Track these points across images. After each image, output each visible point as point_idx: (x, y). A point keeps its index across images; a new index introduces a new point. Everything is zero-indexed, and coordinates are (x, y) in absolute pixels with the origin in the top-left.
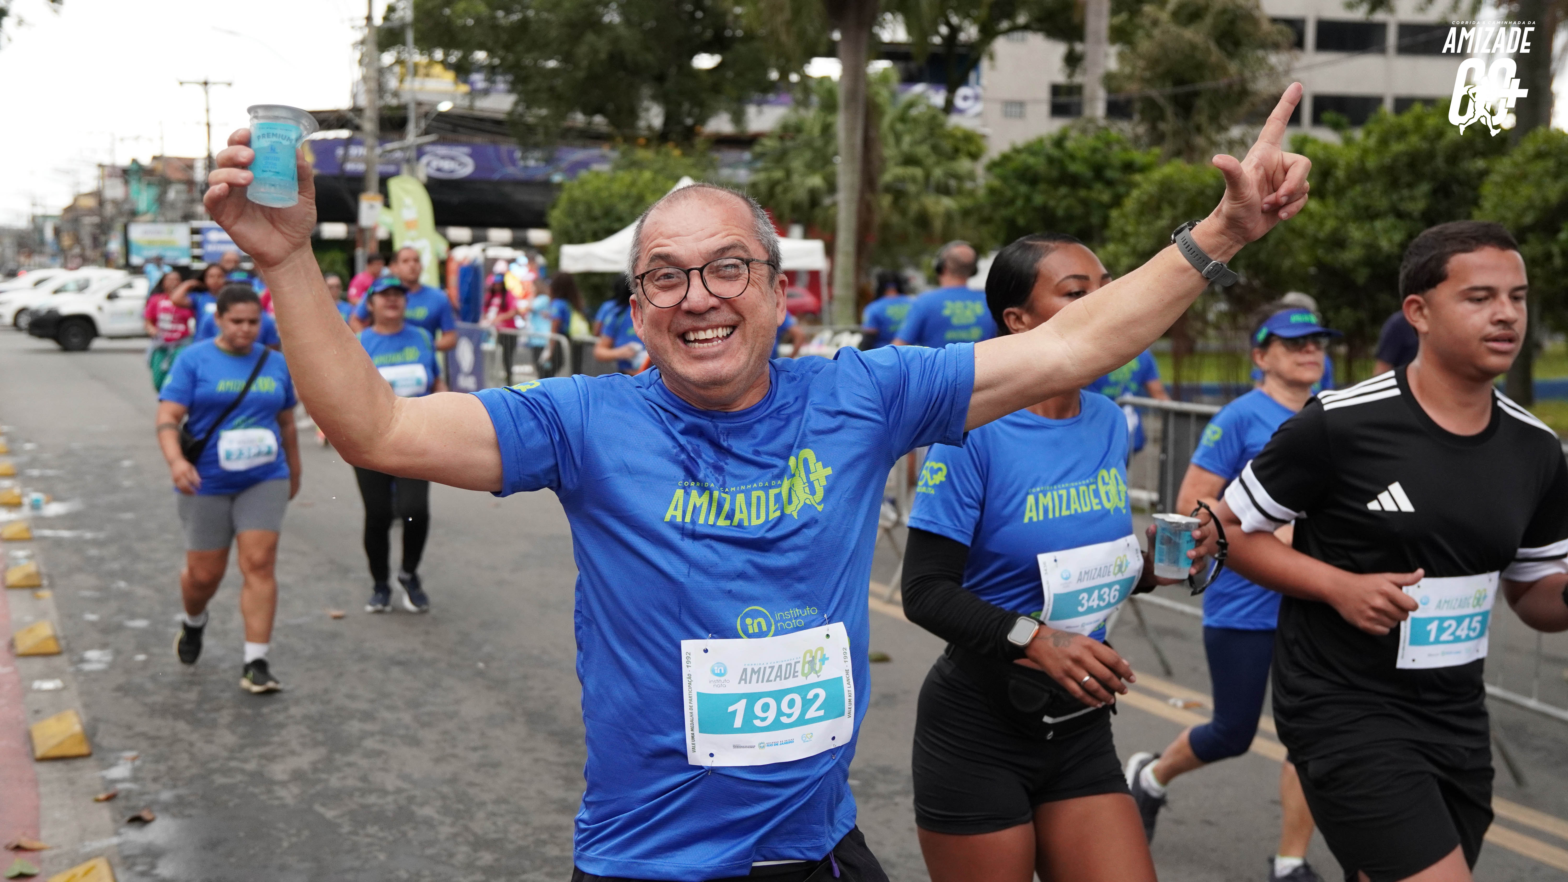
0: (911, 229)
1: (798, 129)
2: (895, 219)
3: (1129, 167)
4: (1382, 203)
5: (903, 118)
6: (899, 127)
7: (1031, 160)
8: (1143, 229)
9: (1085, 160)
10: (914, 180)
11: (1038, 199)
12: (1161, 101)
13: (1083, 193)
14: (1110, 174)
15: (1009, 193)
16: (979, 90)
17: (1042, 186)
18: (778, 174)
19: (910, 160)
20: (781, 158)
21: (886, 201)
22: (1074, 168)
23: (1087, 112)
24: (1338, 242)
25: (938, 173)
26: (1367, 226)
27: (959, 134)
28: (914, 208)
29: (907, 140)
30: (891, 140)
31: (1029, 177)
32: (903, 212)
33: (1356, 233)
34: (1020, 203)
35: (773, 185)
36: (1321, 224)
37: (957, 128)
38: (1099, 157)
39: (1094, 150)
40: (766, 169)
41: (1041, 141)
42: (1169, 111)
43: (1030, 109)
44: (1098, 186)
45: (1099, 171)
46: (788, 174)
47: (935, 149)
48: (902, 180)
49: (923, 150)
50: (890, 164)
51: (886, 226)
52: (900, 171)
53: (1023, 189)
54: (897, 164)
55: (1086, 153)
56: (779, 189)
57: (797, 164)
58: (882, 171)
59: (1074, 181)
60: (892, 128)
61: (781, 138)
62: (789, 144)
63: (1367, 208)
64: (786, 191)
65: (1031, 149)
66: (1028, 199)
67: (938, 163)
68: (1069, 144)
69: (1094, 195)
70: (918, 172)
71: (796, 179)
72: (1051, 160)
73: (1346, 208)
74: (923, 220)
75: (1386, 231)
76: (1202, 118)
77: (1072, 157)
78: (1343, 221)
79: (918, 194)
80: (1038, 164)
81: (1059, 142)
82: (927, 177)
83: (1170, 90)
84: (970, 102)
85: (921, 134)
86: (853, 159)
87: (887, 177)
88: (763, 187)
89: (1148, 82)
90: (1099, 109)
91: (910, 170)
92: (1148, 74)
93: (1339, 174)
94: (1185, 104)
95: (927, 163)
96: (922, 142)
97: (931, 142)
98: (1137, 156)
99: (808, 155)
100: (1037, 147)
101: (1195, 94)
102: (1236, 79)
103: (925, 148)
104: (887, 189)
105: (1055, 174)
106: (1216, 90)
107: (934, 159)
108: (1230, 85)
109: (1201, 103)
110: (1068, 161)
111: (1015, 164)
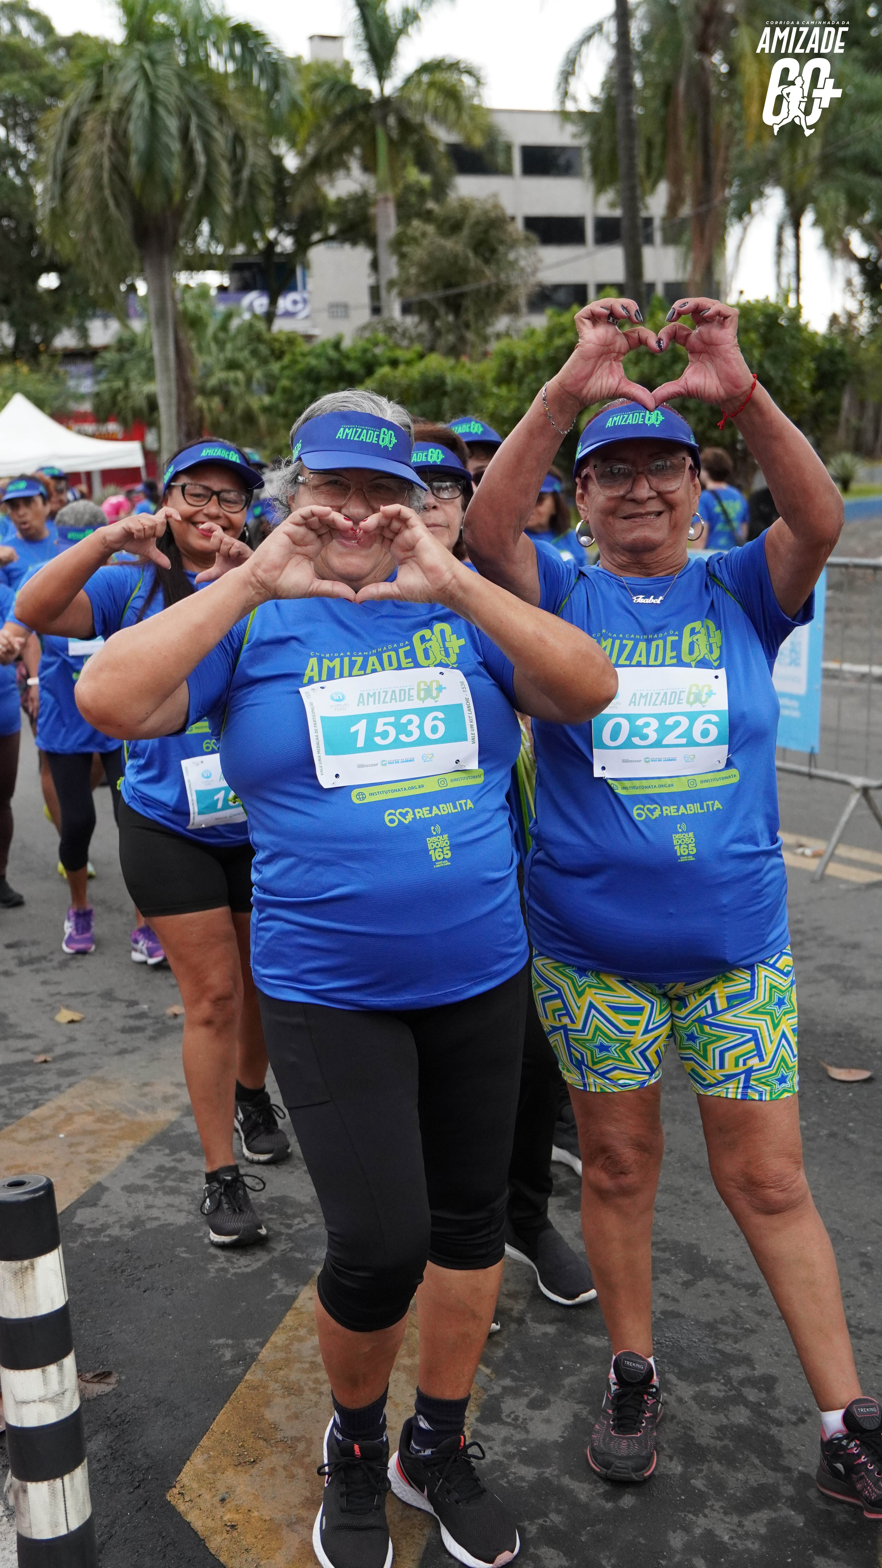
0: (240, 426)
1: (132, 342)
2: (224, 418)
5: (224, 327)
6: (222, 335)
7: (313, 362)
9: (357, 359)
10: (236, 382)
12: (435, 304)
15: (298, 392)
16: (306, 295)
18: (118, 384)
19: (232, 365)
20: (120, 369)
21: (216, 402)
22: (351, 366)
25: (258, 374)
27: (283, 338)
28: (240, 407)
29: (229, 346)
30: (214, 347)
32: (232, 412)
35: (115, 393)
37: (280, 332)
38: (369, 355)
39: (365, 351)
40: (107, 380)
42: (442, 310)
43: (353, 312)
47: (254, 353)
48: (227, 383)
49: (243, 355)
52: (223, 375)
54: (222, 370)
55: (359, 354)
56: (120, 398)
57: (134, 373)
60: (214, 337)
61: (118, 350)
62: (126, 356)
64: (126, 398)
67: (259, 366)
70: (240, 375)
71: (134, 387)
72: (331, 361)
74: (249, 418)
76: (470, 316)
77: (347, 357)
79: (242, 395)
81: (337, 345)
82: (249, 380)
83: (441, 293)
84: (300, 306)
85: (241, 341)
86: (167, 369)
87: (213, 382)
88: (106, 397)
89: (423, 286)
90: (394, 309)
91: (232, 375)
92: (423, 279)
93: (520, 364)
94: (455, 305)
95: (248, 367)
96: (241, 349)
97: (251, 347)
98: (400, 354)
99: (143, 365)
100: (318, 351)
101: (462, 295)
102: (493, 280)
103: (246, 353)
104: (214, 392)
105: (335, 373)
106: (478, 291)
107: (254, 363)
108: (489, 287)
109: (467, 302)
110: (345, 362)
111: (300, 366)
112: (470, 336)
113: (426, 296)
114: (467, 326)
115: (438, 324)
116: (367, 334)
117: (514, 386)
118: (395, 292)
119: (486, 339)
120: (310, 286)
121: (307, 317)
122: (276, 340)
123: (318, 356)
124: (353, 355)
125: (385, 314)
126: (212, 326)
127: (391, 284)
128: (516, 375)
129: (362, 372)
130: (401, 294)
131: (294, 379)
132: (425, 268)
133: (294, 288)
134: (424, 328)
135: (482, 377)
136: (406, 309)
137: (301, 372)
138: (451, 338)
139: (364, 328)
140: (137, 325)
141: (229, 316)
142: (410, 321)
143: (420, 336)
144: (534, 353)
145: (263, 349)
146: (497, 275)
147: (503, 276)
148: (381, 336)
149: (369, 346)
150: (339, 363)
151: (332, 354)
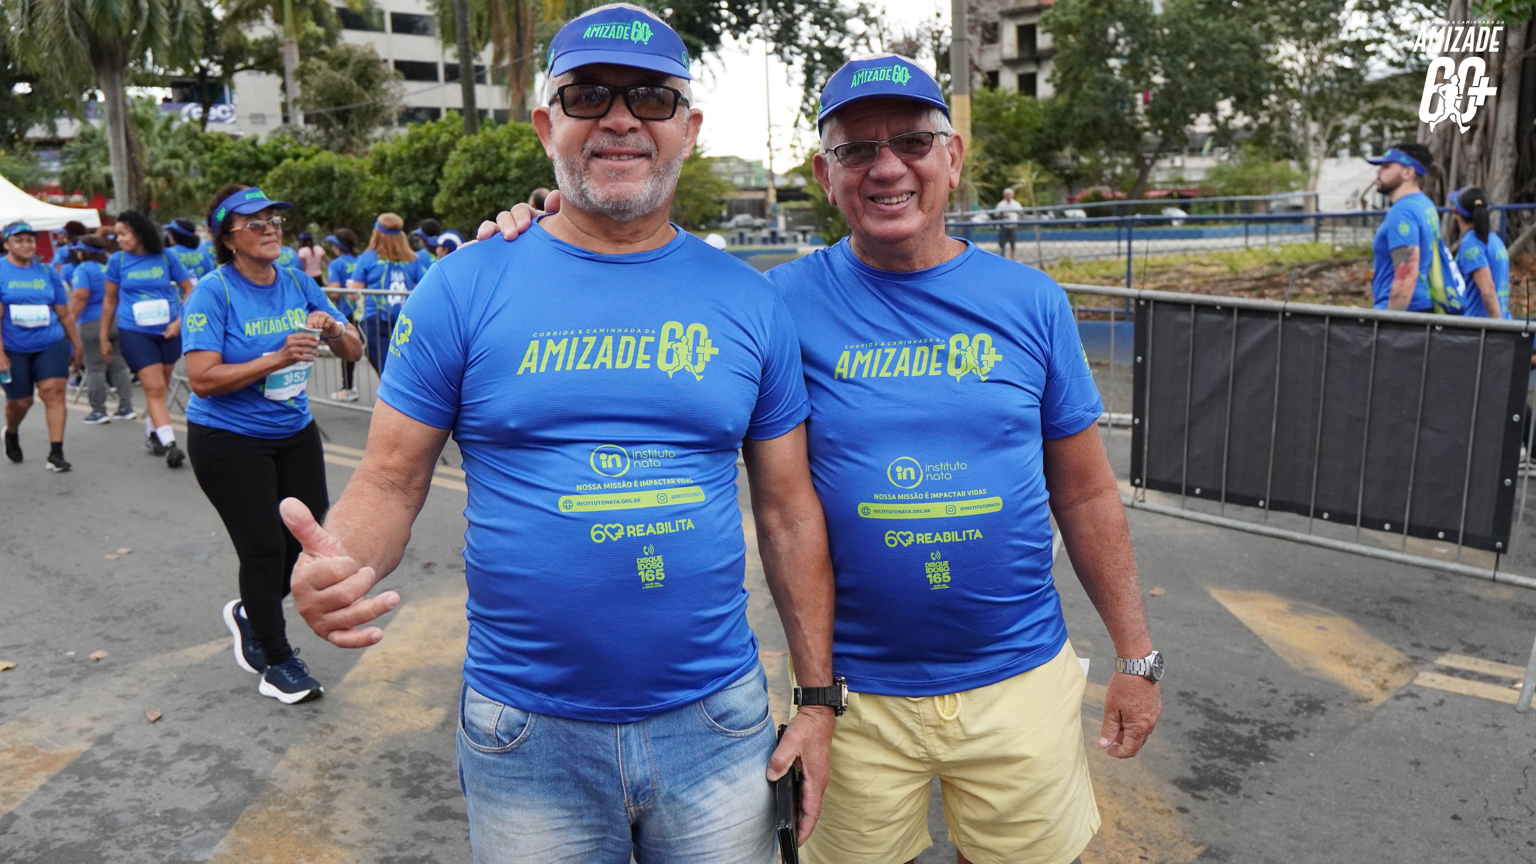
0: (180, 199)
1: (92, 136)
2: (168, 193)
4: (412, 176)
5: (167, 127)
6: (165, 133)
7: (236, 154)
9: (269, 153)
10: (177, 168)
12: (329, 116)
15: (224, 175)
16: (232, 107)
17: (244, 170)
18: (82, 166)
19: (173, 155)
20: (82, 155)
21: (161, 182)
22: (265, 158)
25: (194, 162)
27: (214, 136)
28: (180, 186)
29: (171, 141)
30: (159, 141)
32: (174, 189)
35: (79, 173)
37: (212, 132)
38: (279, 150)
39: (275, 147)
40: (72, 163)
42: (334, 121)
43: (268, 120)
46: (89, 165)
47: (191, 147)
48: (169, 167)
49: (182, 148)
50: (161, 157)
51: (161, 198)
52: (167, 162)
53: (233, 172)
54: (165, 158)
55: (271, 149)
56: (83, 176)
57: (94, 158)
60: (159, 134)
61: (81, 142)
62: (87, 145)
63: (404, 179)
64: (88, 177)
67: (195, 156)
68: (260, 143)
70: (180, 162)
71: (94, 168)
72: (249, 154)
73: (393, 179)
74: (188, 194)
76: (355, 126)
77: (262, 152)
82: (187, 166)
83: (332, 109)
84: (228, 114)
85: (181, 137)
86: (119, 156)
87: (158, 166)
88: (72, 175)
89: (319, 104)
90: (300, 120)
91: (173, 162)
92: (319, 99)
93: (389, 160)
94: (343, 117)
95: (186, 156)
96: (181, 144)
97: (189, 142)
98: (302, 150)
99: (102, 153)
100: (240, 146)
101: (348, 111)
102: (371, 101)
103: (185, 147)
104: (159, 174)
105: (253, 162)
106: (360, 108)
107: (191, 153)
108: (368, 106)
109: (352, 116)
110: (260, 155)
111: (226, 157)
112: (355, 140)
113: (322, 111)
114: (353, 132)
115: (331, 130)
116: (278, 136)
117: (386, 175)
118: (298, 107)
119: (367, 143)
120: (235, 101)
121: (234, 123)
122: (209, 138)
123: (239, 150)
124: (266, 150)
125: (292, 122)
126: (157, 126)
127: (296, 101)
128: (386, 167)
129: (274, 162)
130: (302, 108)
131: (221, 166)
132: (320, 91)
133: (223, 102)
134: (321, 133)
135: (361, 168)
136: (307, 120)
137: (226, 161)
138: (341, 141)
139: (275, 132)
140: (96, 124)
141: (171, 119)
142: (310, 128)
143: (318, 139)
144: (399, 152)
145: (199, 145)
146: (374, 99)
147: (378, 99)
148: (288, 137)
149: (278, 144)
150: (256, 155)
151: (250, 149)
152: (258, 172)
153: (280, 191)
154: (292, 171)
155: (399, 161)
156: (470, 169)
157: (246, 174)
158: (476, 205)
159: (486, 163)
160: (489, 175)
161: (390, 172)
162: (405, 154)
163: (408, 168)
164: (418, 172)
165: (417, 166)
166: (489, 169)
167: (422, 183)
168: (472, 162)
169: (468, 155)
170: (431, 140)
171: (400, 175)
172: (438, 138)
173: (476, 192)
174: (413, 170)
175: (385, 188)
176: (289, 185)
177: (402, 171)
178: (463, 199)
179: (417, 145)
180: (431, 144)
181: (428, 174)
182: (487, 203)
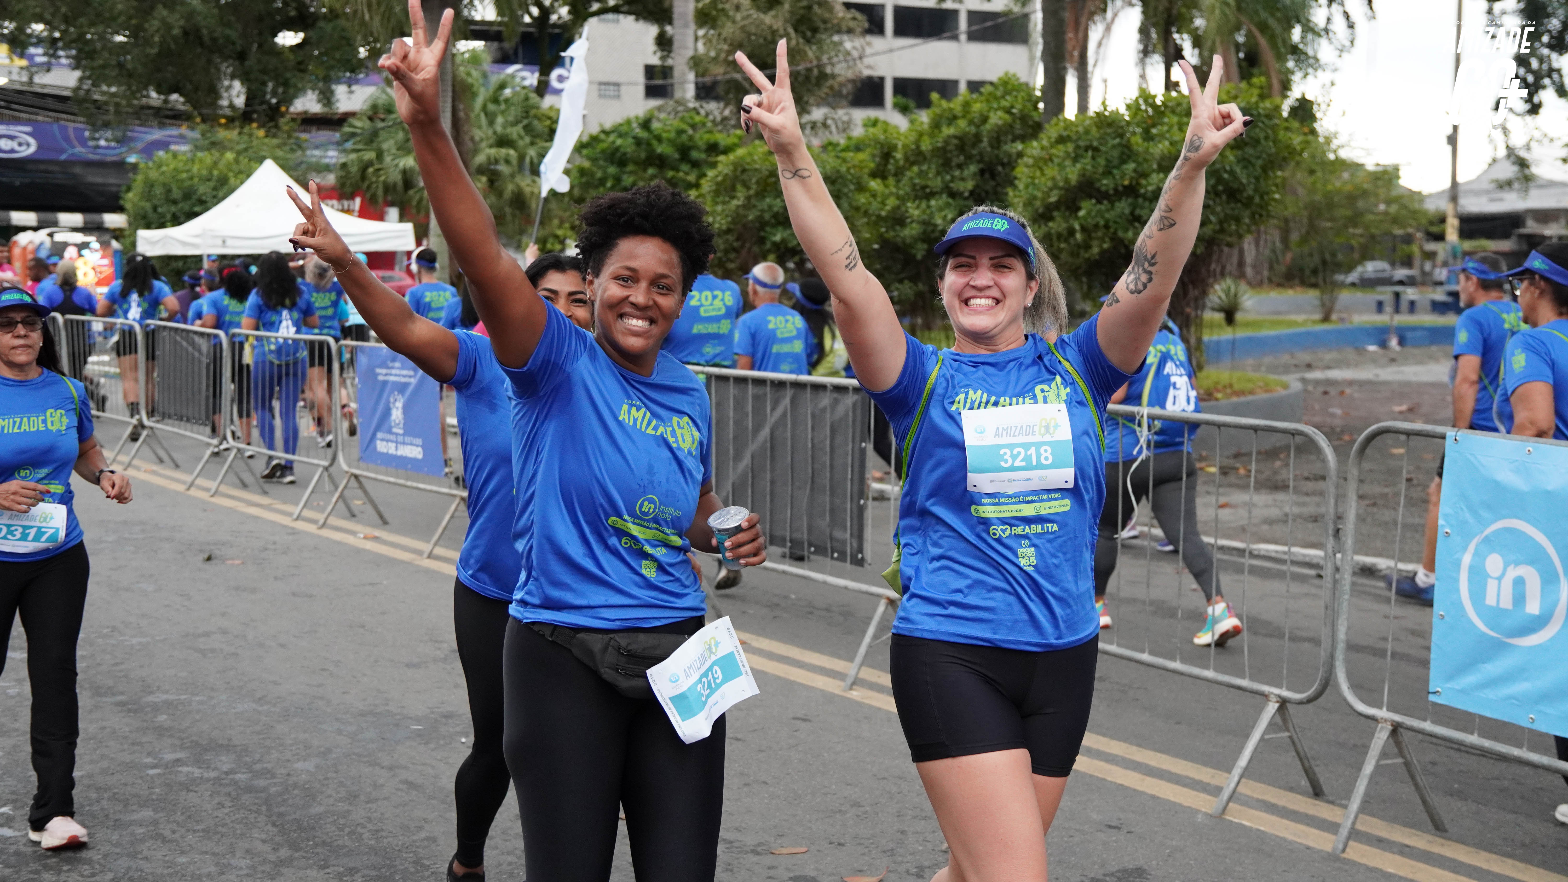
0: (508, 210)
1: (389, 110)
3: (713, 149)
4: (937, 183)
5: (495, 99)
6: (491, 107)
7: (619, 142)
8: (719, 208)
9: (671, 142)
10: (507, 162)
11: (628, 180)
13: (670, 174)
14: (695, 154)
15: (599, 174)
17: (630, 167)
18: (370, 155)
19: (503, 142)
20: (372, 138)
22: (661, 149)
23: (678, 94)
24: (898, 220)
25: (532, 154)
26: (924, 205)
28: (510, 188)
29: (500, 120)
30: (483, 121)
31: (617, 158)
32: (500, 194)
33: (914, 211)
34: (609, 184)
35: (365, 167)
36: (883, 203)
37: (551, 108)
38: (684, 137)
39: (680, 132)
40: (356, 150)
41: (628, 122)
43: (625, 90)
44: (685, 167)
45: (684, 152)
46: (380, 156)
47: (529, 129)
48: (497, 162)
49: (516, 131)
50: (484, 144)
52: (493, 152)
53: (612, 170)
54: (491, 146)
55: (672, 135)
56: (371, 170)
57: (389, 145)
58: (476, 151)
59: (661, 162)
60: (484, 108)
61: (371, 119)
62: (380, 125)
63: (924, 188)
64: (378, 172)
65: (618, 131)
66: (618, 179)
67: (532, 144)
68: (656, 125)
69: (681, 174)
70: (512, 152)
71: (388, 159)
72: (638, 142)
73: (905, 188)
74: (520, 201)
75: (941, 209)
77: (659, 139)
78: (903, 199)
79: (512, 176)
80: (627, 145)
81: (646, 124)
82: (521, 158)
85: (514, 114)
87: (480, 159)
88: (354, 169)
91: (503, 151)
93: (899, 155)
95: (521, 143)
96: (516, 123)
97: (525, 122)
100: (624, 129)
103: (520, 129)
104: (481, 171)
105: (643, 155)
107: (528, 140)
110: (655, 143)
111: (604, 145)
117: (891, 181)
118: (692, 72)
122: (546, 116)
124: (665, 135)
128: (891, 167)
129: (677, 156)
130: (697, 75)
131: (594, 160)
133: (564, 64)
137: (603, 151)
141: (501, 87)
144: (917, 143)
145: (538, 127)
147: (825, 60)
150: (649, 144)
151: (643, 134)
152: (651, 171)
153: (724, 203)
154: (744, 171)
155: (916, 156)
156: (1073, 173)
157: (631, 173)
158: (1078, 236)
159: (1102, 161)
160: (1106, 183)
161: (898, 174)
162: (926, 145)
163: (930, 169)
164: (948, 177)
165: (946, 165)
166: (1108, 173)
167: (953, 194)
168: (1075, 160)
169: (1070, 147)
170: (971, 122)
171: (917, 181)
172: (985, 119)
173: (1081, 213)
174: (938, 173)
175: (892, 202)
176: (741, 194)
177: (921, 174)
178: (1057, 225)
179: (948, 131)
180: (973, 130)
181: (963, 179)
182: (1100, 234)
